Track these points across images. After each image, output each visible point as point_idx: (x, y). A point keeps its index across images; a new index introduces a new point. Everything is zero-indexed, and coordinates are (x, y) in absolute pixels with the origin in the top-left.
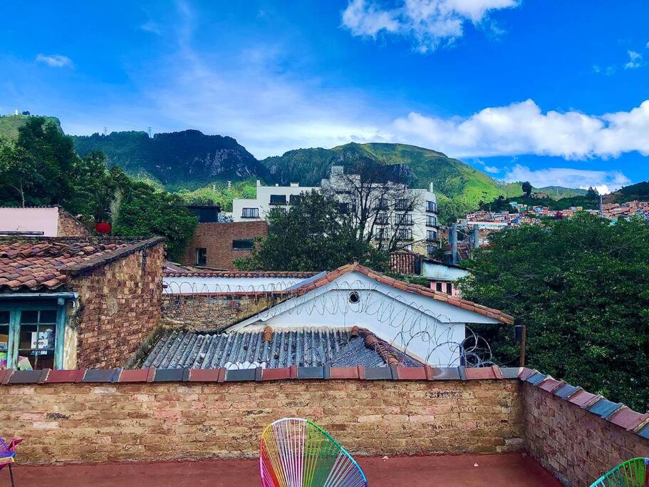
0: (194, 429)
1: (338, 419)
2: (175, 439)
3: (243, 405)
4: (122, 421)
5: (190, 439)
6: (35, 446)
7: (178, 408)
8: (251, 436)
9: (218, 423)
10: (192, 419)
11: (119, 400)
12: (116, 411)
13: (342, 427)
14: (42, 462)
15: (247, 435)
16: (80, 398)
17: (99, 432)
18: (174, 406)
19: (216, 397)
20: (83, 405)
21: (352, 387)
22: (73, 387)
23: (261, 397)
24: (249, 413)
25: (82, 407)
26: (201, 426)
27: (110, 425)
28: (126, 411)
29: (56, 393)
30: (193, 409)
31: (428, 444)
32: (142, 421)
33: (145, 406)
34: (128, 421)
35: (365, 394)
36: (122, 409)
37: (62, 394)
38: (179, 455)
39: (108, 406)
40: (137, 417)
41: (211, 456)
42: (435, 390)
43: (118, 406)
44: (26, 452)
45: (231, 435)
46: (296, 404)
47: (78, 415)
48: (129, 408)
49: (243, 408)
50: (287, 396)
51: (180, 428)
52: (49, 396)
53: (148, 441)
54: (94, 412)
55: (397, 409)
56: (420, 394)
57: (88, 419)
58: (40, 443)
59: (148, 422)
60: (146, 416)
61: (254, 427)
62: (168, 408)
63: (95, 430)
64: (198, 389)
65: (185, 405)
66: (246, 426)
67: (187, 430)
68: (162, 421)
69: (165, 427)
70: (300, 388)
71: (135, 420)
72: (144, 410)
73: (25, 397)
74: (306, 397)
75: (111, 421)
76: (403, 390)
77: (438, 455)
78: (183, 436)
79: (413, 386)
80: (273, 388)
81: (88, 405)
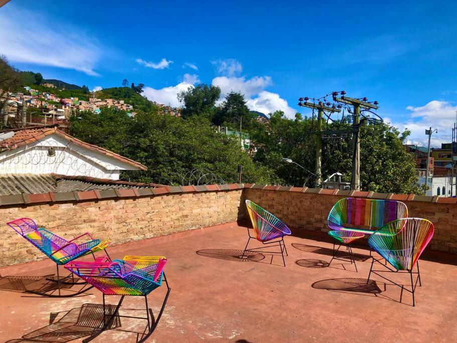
0: (121, 225)
1: (185, 213)
2: (112, 233)
3: (145, 209)
4: (80, 226)
5: (119, 232)
6: (21, 250)
7: (113, 214)
8: (149, 226)
9: (133, 220)
10: (120, 220)
11: (78, 212)
12: (77, 220)
13: (186, 216)
14: (27, 260)
15: (147, 225)
16: (52, 213)
17: (66, 234)
18: (110, 213)
19: (132, 205)
20: (54, 217)
21: (191, 195)
22: (47, 206)
23: (154, 204)
24: (148, 213)
25: (54, 218)
26: (125, 224)
27: (73, 229)
28: (83, 219)
29: (35, 210)
30: (120, 214)
31: (216, 220)
32: (92, 224)
33: (93, 215)
34: (84, 225)
35: (195, 199)
36: (80, 217)
37: (39, 211)
38: (113, 242)
39: (71, 217)
40: (90, 222)
41: (129, 240)
42: (219, 195)
43: (78, 215)
44: (14, 255)
45: (140, 227)
46: (168, 206)
47: (51, 224)
48: (85, 216)
49: (146, 211)
50: (165, 202)
51: (114, 226)
52: (29, 213)
53: (96, 236)
54: (62, 222)
55: (206, 206)
56: (214, 197)
57: (58, 227)
58: (24, 247)
59: (96, 224)
60: (94, 221)
61: (151, 221)
62: (107, 215)
63: (63, 233)
64: (123, 201)
65: (116, 211)
66: (146, 220)
67: (117, 227)
68: (104, 223)
69: (106, 226)
70: (170, 197)
71: (88, 224)
72: (93, 217)
73: (11, 215)
74: (173, 201)
75: (73, 226)
76: (208, 196)
77: (219, 225)
78: (115, 230)
79: (212, 194)
80: (159, 198)
81: (58, 217)
